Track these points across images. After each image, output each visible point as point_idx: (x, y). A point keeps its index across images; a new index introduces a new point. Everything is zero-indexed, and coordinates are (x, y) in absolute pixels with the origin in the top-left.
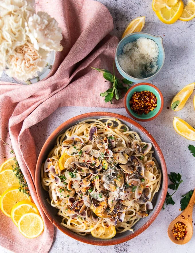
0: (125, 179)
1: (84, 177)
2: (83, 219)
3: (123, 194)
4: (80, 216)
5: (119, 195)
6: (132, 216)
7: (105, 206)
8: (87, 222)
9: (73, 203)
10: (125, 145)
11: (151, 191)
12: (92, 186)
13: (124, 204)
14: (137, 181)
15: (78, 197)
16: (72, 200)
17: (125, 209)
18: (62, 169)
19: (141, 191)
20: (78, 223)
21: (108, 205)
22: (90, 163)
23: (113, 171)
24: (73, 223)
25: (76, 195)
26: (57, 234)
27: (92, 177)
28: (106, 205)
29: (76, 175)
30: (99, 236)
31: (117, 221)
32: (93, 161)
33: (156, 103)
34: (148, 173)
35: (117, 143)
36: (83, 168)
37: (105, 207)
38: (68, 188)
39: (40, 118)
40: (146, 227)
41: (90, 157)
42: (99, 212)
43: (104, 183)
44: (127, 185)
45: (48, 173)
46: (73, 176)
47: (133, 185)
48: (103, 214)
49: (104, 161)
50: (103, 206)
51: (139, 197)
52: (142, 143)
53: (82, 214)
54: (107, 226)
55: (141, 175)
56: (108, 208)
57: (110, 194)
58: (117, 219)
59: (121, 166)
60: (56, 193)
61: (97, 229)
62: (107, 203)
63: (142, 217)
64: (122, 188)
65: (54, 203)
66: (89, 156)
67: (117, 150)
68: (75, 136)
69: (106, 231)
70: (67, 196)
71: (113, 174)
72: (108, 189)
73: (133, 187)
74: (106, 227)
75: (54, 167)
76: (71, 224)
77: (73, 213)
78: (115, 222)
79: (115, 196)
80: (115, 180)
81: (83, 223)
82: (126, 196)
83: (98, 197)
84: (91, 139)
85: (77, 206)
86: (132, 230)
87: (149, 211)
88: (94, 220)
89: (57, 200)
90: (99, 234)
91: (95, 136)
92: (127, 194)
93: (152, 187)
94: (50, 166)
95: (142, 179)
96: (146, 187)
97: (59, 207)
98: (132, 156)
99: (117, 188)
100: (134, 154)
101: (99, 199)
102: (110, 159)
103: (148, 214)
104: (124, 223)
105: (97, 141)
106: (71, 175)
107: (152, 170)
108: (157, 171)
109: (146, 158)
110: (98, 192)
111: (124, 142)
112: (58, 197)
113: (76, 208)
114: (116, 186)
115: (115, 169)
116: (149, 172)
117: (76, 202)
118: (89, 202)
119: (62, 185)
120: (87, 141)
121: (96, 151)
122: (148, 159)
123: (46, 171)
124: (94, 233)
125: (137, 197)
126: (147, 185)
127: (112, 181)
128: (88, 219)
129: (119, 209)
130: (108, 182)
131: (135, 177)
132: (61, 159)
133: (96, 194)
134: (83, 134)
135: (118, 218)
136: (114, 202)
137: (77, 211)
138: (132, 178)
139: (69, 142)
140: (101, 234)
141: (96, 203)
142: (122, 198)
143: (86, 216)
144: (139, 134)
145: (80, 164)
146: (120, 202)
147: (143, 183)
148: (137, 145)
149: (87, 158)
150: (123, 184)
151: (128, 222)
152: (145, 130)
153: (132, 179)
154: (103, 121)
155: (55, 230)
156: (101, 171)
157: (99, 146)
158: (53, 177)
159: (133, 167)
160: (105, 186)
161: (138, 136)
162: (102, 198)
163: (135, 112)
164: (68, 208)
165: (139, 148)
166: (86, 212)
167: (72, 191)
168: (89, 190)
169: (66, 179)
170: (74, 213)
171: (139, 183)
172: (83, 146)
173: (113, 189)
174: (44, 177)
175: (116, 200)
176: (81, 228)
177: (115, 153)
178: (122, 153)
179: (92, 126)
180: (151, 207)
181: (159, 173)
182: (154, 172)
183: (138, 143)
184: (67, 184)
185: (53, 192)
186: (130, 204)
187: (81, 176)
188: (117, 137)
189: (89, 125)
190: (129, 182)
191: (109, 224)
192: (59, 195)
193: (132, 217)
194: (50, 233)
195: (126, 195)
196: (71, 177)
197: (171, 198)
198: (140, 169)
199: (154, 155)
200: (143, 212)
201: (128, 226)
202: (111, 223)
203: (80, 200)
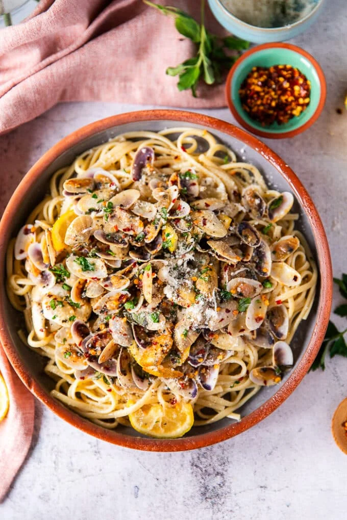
0: (221, 278)
1: (116, 270)
2: (110, 381)
3: (213, 314)
4: (101, 371)
5: (204, 317)
6: (237, 377)
7: (166, 346)
8: (119, 389)
9: (83, 337)
10: (224, 196)
11: (288, 315)
12: (135, 291)
13: (216, 345)
14: (252, 284)
15: (99, 323)
16: (82, 330)
17: (220, 357)
18: (59, 247)
19: (263, 313)
20: (96, 392)
21: (174, 344)
22: (131, 233)
23: (190, 257)
24: (83, 392)
25: (93, 317)
26: (42, 427)
27: (135, 271)
28: (170, 343)
29: (94, 264)
30: (148, 430)
31: (197, 387)
32: (139, 230)
33: (308, 95)
34: (282, 267)
35: (202, 189)
36: (113, 247)
37: (165, 348)
38: (73, 298)
39: (9, 120)
40: (272, 407)
41: (131, 218)
42: (150, 360)
43: (165, 285)
44: (226, 294)
45: (23, 262)
46: (86, 268)
47: (241, 294)
48: (161, 367)
49: (168, 230)
50: (161, 346)
51: (257, 326)
52: (269, 192)
53: (108, 367)
54: (172, 401)
55: (264, 271)
56: (174, 351)
57: (179, 314)
58: (198, 385)
59: (210, 243)
60: (42, 311)
61: (146, 408)
62: (173, 336)
63: (264, 385)
64: (212, 298)
65: (35, 338)
66: (129, 215)
67: (202, 203)
68: (97, 170)
69: (167, 413)
70: (68, 317)
71: (190, 263)
72: (176, 302)
73: (240, 299)
74: (167, 403)
75: (41, 246)
76: (78, 395)
77: (84, 364)
78: (192, 391)
79: (192, 320)
80: (194, 278)
81: (110, 390)
82: (222, 319)
83: (149, 319)
84: (138, 177)
85: (93, 347)
86: (237, 417)
87: (282, 370)
88: (138, 383)
89: (44, 330)
90: (151, 423)
91: (147, 170)
92: (224, 314)
93: (291, 305)
94: (30, 244)
95: (265, 281)
96: (276, 305)
97: (49, 351)
98: (242, 222)
99: (199, 298)
100: (248, 218)
101: (153, 326)
102: (183, 225)
103: (282, 376)
104: (216, 398)
105: (152, 181)
106: (81, 264)
107: (293, 260)
108: (306, 265)
109: (277, 230)
110: (149, 309)
111: (221, 189)
112: (47, 323)
113: (91, 352)
114: (196, 292)
115: (195, 251)
116: (284, 264)
117: (93, 336)
118: (125, 335)
119: (59, 291)
120: (127, 182)
121: (148, 206)
122: (283, 234)
123: (19, 257)
124: (138, 420)
125: (251, 325)
126: (277, 299)
127: (187, 281)
128: (122, 380)
129: (203, 356)
130: (175, 282)
131: (248, 275)
132: (57, 225)
133: (143, 314)
134: (117, 166)
135: (199, 381)
136: (190, 334)
137: (93, 359)
138: (240, 275)
139: (82, 184)
140: (154, 423)
141: (144, 336)
142: (212, 326)
143: (118, 373)
144: (262, 173)
145: (105, 236)
146: (207, 339)
147: (267, 291)
148: (256, 196)
149: (124, 220)
150: (216, 289)
151: (228, 396)
152: (278, 158)
153: (239, 279)
154: (172, 137)
155: (38, 415)
156: (160, 256)
157: (157, 194)
158: (36, 270)
159: (244, 249)
160: (168, 292)
161: (258, 177)
162: (158, 322)
163: (253, 116)
164: (71, 351)
165: (260, 206)
166: (118, 362)
167: (84, 307)
168: (125, 302)
169: (69, 276)
170: (86, 364)
171: (259, 290)
172: (116, 192)
173: (188, 302)
174: (14, 272)
175: (194, 329)
176: (105, 406)
177: (195, 209)
178: (216, 212)
179: (142, 146)
180: (288, 359)
181: (310, 269)
182: (298, 266)
183: (260, 193)
184: (70, 289)
185: (35, 310)
186: (231, 343)
187: (108, 268)
188: (205, 176)
189: (134, 145)
190: (230, 285)
191: (178, 398)
192: (49, 315)
193: (237, 382)
194: (25, 421)
195: (221, 318)
196: (81, 270)
197: (343, 340)
198: (260, 255)
199: (300, 225)
200: (266, 371)
201: (226, 407)
202: (183, 393)
203: (104, 330)
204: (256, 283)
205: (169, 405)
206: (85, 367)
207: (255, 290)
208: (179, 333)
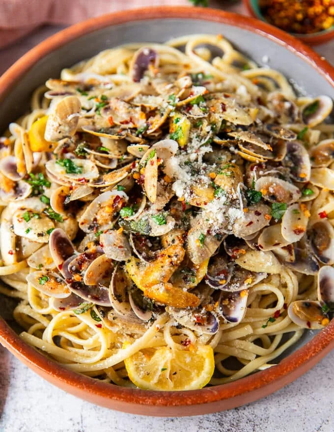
0: (246, 177)
1: (110, 170)
2: (99, 314)
3: (238, 214)
4: (87, 300)
5: (227, 218)
6: (272, 312)
7: (176, 256)
8: (112, 324)
9: (65, 259)
13: (242, 265)
14: (287, 189)
15: (87, 242)
16: (64, 247)
17: (249, 280)
19: (304, 224)
21: (187, 257)
22: (131, 125)
23: (206, 150)
24: (65, 335)
25: (79, 236)
26: (8, 399)
28: (181, 253)
29: (81, 167)
30: (152, 384)
31: (218, 321)
32: (140, 123)
34: (323, 174)
35: (219, 87)
37: (174, 259)
41: (130, 109)
43: (173, 180)
44: (255, 194)
46: (71, 170)
47: (273, 197)
48: (170, 286)
49: (178, 116)
50: (169, 256)
51: (295, 239)
53: (97, 295)
55: (302, 176)
57: (193, 221)
58: (220, 318)
59: (232, 134)
60: (12, 227)
61: (148, 352)
62: (185, 246)
63: (307, 327)
64: (237, 194)
66: (127, 106)
67: (218, 94)
68: (88, 76)
69: (178, 356)
70: (46, 229)
71: (206, 157)
72: (189, 201)
73: (271, 201)
74: (178, 345)
76: (56, 339)
77: (65, 291)
78: (211, 327)
79: (211, 222)
80: (213, 174)
81: (99, 326)
82: (251, 223)
83: (154, 222)
84: (139, 78)
85: (78, 271)
87: (331, 308)
88: (138, 313)
89: (14, 252)
90: (155, 372)
91: (150, 73)
92: (252, 217)
99: (220, 194)
101: (158, 231)
102: (196, 111)
103: (330, 317)
104: (243, 342)
106: (65, 165)
109: (315, 135)
110: (153, 210)
111: (242, 91)
112: (18, 241)
113: (76, 277)
114: (214, 188)
115: (213, 143)
116: (327, 169)
117: (78, 255)
118: (120, 247)
119: (36, 204)
121: (151, 98)
122: (322, 138)
124: (137, 369)
125: (289, 236)
126: (321, 210)
127: (203, 177)
129: (226, 278)
130: (187, 177)
133: (144, 218)
134: (113, 72)
135: (221, 313)
136: (208, 240)
137: (77, 286)
138: (272, 175)
140: (159, 373)
141: (147, 250)
142: (238, 230)
143: (112, 302)
146: (230, 255)
147: (307, 199)
148: (285, 100)
149: (121, 111)
150: (240, 186)
151: (261, 341)
153: (271, 179)
154: (181, 48)
158: (8, 183)
160: (178, 190)
162: (166, 223)
164: (49, 277)
165: (291, 110)
166: (110, 290)
167: (68, 222)
168: (122, 208)
169: (49, 186)
170: (67, 291)
171: (296, 197)
173: (204, 199)
175: (214, 234)
176: (92, 353)
177: (212, 99)
185: (4, 227)
186: (263, 262)
187: (101, 169)
188: (221, 81)
190: (259, 183)
191: (191, 337)
195: (249, 220)
196: (64, 172)
200: (309, 308)
201: (258, 356)
202: (199, 330)
203: (92, 248)
204: (293, 188)
205: (180, 347)
206: (66, 295)
207: (291, 196)
208: (193, 240)
